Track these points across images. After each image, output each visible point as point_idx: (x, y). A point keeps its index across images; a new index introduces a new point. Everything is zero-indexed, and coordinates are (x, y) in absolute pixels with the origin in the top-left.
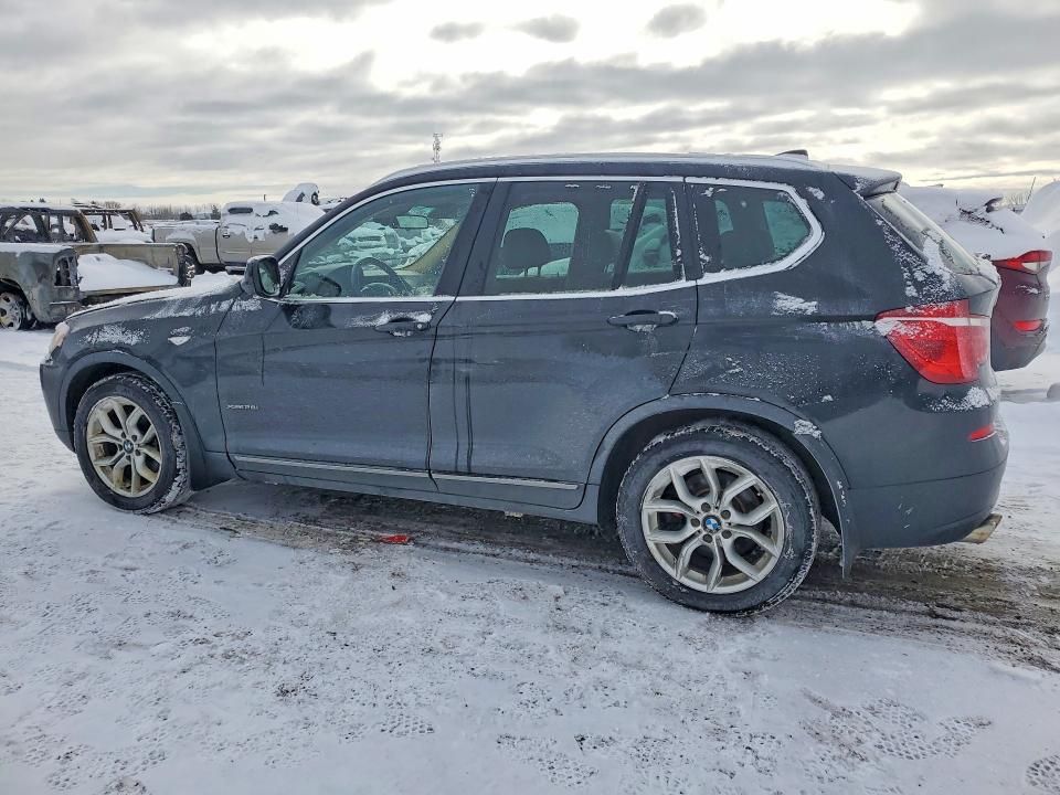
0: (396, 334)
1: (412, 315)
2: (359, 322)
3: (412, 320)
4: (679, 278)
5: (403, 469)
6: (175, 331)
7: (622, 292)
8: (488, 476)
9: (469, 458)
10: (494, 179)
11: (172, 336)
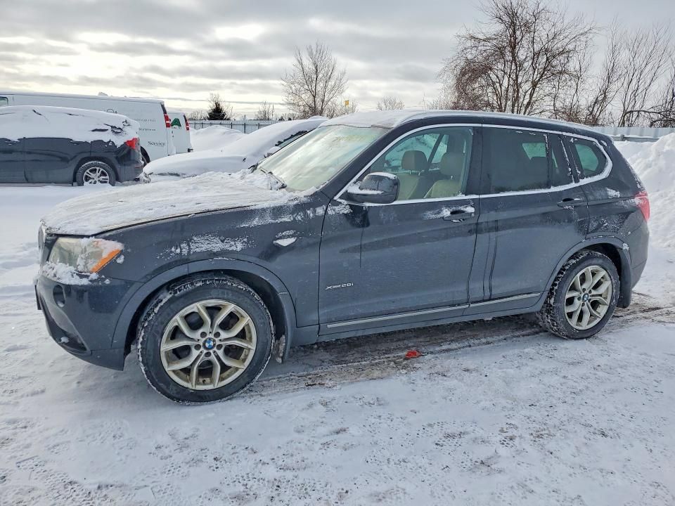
0: (454, 221)
1: (462, 208)
2: (430, 215)
3: (463, 212)
4: (572, 182)
5: (454, 306)
6: (280, 234)
7: (553, 189)
8: (500, 298)
9: (491, 290)
10: (480, 125)
11: (278, 239)
